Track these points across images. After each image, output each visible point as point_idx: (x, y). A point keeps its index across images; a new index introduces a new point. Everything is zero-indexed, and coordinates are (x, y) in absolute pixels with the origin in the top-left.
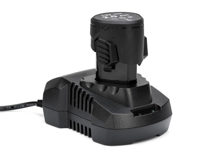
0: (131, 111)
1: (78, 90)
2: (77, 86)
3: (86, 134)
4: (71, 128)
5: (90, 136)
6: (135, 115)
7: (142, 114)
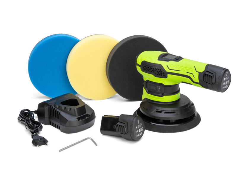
0: (77, 118)
1: (53, 109)
2: (53, 107)
3: (57, 128)
4: (51, 125)
5: (59, 129)
6: (78, 120)
7: (82, 119)
